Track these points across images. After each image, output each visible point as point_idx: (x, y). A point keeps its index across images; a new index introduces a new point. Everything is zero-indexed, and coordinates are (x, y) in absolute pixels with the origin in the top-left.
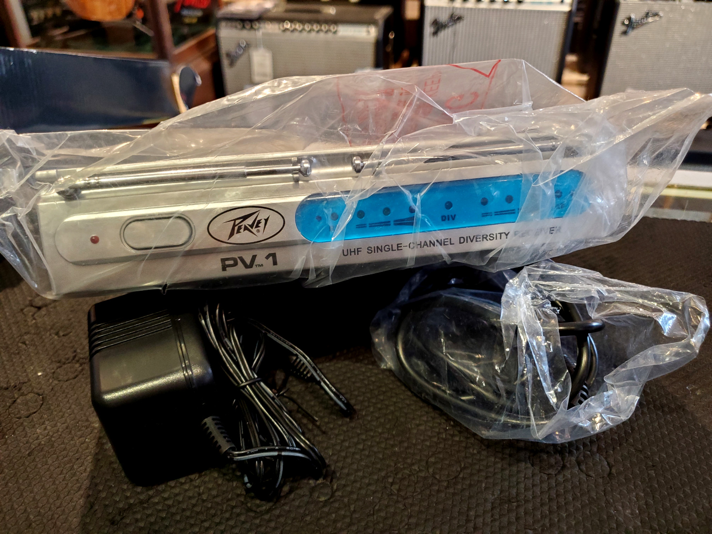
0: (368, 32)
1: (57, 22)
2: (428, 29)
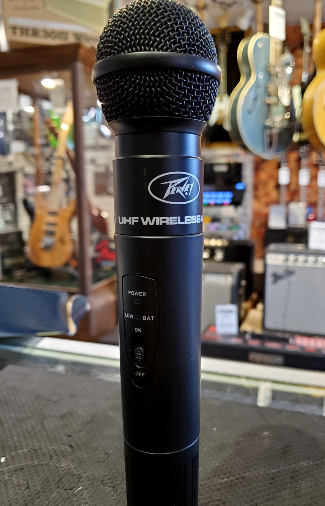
0: (226, 280)
1: (20, 267)
2: (269, 279)
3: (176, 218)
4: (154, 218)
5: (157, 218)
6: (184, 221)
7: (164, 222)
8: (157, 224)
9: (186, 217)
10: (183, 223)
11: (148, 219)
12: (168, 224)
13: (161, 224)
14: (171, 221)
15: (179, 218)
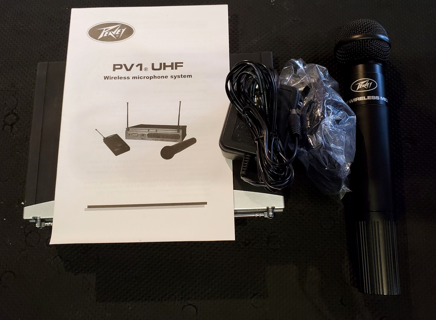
3: (363, 97)
4: (353, 99)
5: (355, 99)
6: (367, 98)
7: (357, 100)
8: (355, 101)
9: (368, 97)
10: (367, 99)
11: (351, 100)
12: (359, 100)
13: (356, 101)
14: (360, 99)
15: (364, 97)
